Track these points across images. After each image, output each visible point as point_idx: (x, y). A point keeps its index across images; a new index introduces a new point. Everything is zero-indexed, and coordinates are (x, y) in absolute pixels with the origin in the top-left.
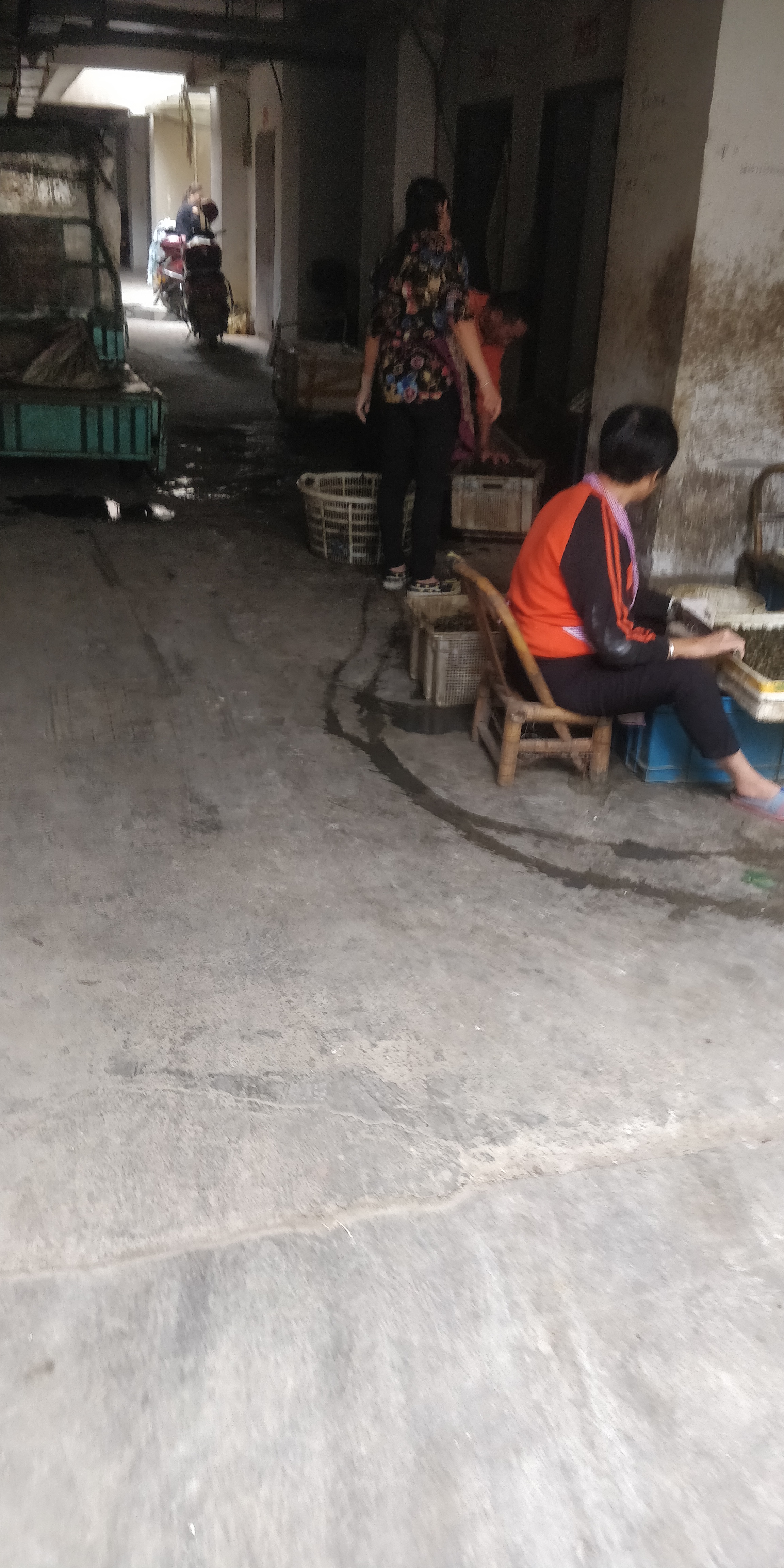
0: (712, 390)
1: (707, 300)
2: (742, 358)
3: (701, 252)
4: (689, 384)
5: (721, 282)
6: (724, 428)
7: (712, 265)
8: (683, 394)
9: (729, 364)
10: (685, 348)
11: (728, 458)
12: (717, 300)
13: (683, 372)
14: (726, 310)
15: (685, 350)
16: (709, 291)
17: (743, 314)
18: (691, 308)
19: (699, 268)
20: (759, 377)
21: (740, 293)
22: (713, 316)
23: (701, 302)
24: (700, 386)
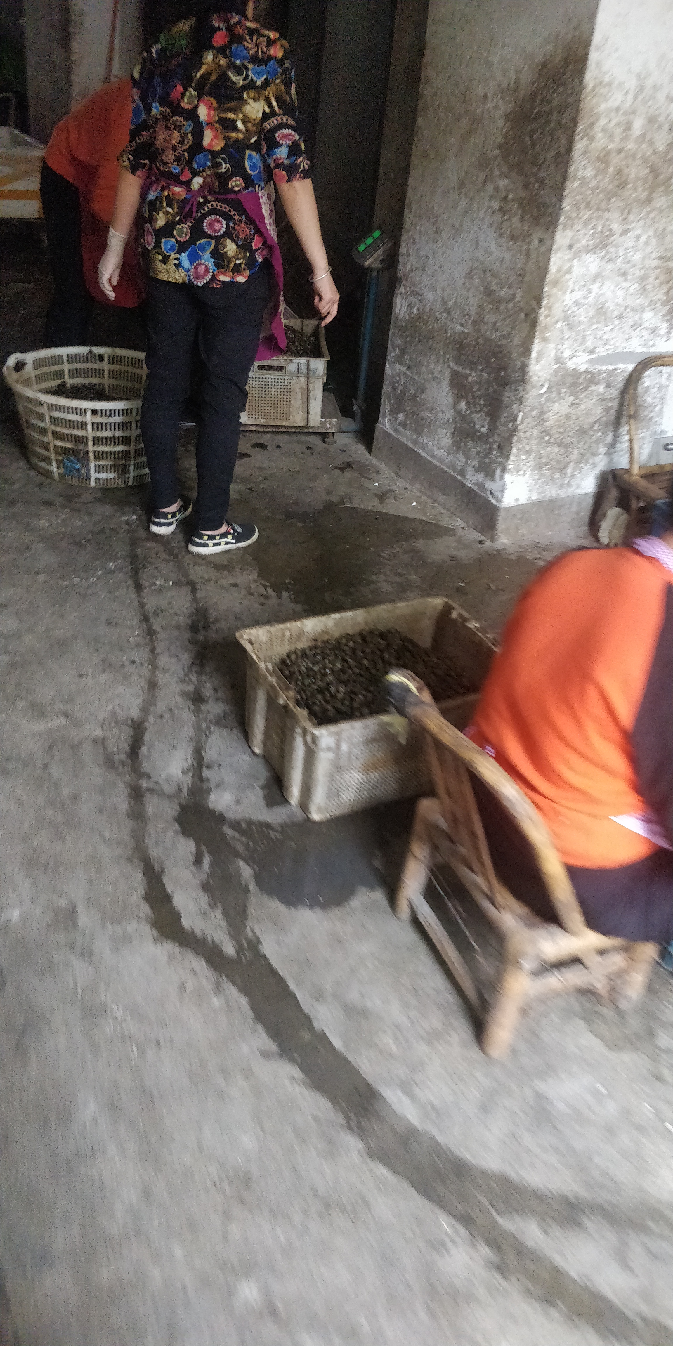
0: (592, 262)
1: (600, 135)
2: (631, 217)
3: (598, 64)
4: (567, 255)
5: (617, 109)
6: (601, 313)
7: (610, 84)
8: (559, 270)
9: (616, 227)
10: (567, 205)
11: (602, 351)
12: (611, 137)
13: (562, 238)
14: (620, 151)
15: (568, 208)
16: (602, 122)
17: (639, 155)
18: (580, 146)
19: (593, 89)
20: (647, 243)
21: (638, 125)
22: (603, 159)
23: (592, 139)
24: (580, 257)
